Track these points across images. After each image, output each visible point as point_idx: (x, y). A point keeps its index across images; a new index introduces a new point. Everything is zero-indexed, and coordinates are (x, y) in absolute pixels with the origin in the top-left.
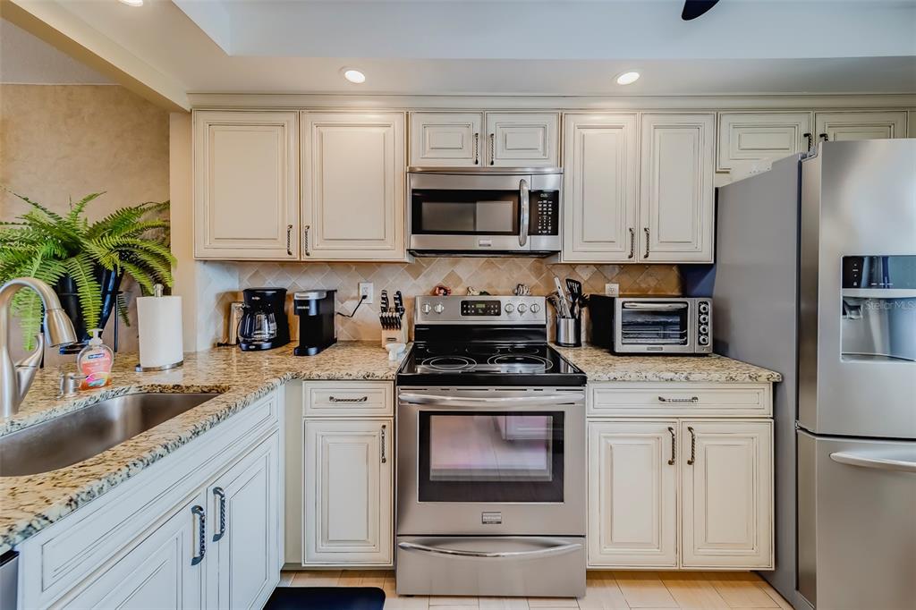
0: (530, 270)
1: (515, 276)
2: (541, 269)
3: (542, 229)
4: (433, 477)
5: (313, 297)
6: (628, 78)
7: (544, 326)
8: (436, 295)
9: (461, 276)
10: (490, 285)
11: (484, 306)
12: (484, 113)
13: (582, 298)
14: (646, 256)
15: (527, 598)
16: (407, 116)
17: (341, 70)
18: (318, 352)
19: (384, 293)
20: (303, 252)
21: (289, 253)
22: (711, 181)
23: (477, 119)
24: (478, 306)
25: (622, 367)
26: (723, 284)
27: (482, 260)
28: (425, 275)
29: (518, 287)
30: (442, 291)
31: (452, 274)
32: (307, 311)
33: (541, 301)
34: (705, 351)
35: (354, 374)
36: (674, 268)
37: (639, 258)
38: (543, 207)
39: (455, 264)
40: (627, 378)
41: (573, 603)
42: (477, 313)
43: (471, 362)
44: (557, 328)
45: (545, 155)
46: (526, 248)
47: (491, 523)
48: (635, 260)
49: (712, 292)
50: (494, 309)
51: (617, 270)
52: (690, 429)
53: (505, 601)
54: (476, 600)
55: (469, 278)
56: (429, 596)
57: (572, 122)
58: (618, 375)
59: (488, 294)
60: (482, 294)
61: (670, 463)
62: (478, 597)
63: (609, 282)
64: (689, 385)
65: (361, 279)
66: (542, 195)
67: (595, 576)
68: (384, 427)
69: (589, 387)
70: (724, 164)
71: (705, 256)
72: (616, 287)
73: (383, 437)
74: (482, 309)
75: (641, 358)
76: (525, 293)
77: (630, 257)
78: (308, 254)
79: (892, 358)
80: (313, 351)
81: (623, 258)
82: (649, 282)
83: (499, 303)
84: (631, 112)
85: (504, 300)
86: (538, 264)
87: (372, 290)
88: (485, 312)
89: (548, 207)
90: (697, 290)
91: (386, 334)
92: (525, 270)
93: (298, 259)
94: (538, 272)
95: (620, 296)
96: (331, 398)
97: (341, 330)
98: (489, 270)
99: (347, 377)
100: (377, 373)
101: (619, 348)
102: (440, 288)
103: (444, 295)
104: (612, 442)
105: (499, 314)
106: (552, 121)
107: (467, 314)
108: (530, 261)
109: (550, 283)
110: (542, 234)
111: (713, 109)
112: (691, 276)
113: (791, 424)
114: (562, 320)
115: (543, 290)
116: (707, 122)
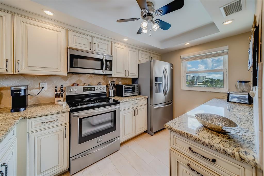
0: (102, 79)
1: (98, 80)
2: (105, 78)
3: (108, 69)
4: (83, 136)
5: (23, 88)
6: (126, 40)
7: (106, 93)
8: (74, 86)
9: (82, 80)
10: (91, 83)
11: (90, 88)
12: (92, 37)
13: (115, 85)
14: (128, 76)
15: (108, 156)
16: (67, 31)
17: (43, 9)
18: (25, 109)
19: (56, 86)
20: (17, 71)
21: (7, 71)
22: (138, 63)
23: (90, 38)
24: (88, 88)
25: (125, 99)
26: (140, 82)
27: (89, 76)
28: (69, 80)
29: (99, 83)
30: (76, 85)
31: (79, 80)
32: (20, 94)
33: (105, 86)
34: (137, 94)
35: (54, 112)
36: (131, 79)
37: (127, 77)
38: (108, 64)
39: (80, 76)
40: (127, 101)
41: (118, 151)
42: (88, 91)
43: (91, 104)
44: (109, 92)
45: (108, 51)
46: (104, 73)
47: (100, 142)
48: (126, 77)
49: (138, 83)
50: (93, 89)
51: (121, 79)
52: (137, 109)
53: (103, 160)
54: (95, 163)
55: (85, 81)
56: (81, 170)
57: (114, 45)
58: (126, 101)
59: (91, 85)
60: (89, 85)
61: (134, 116)
62: (96, 162)
63: (120, 81)
64: (137, 100)
65: (40, 81)
66: (108, 61)
67: (122, 144)
68: (65, 127)
69: (121, 104)
70: (140, 60)
71: (137, 77)
72: (121, 83)
73: (65, 130)
74: (89, 89)
75: (127, 97)
76: (101, 84)
77: (125, 76)
78: (19, 72)
79: (160, 92)
80: (22, 109)
81: (124, 76)
82: (127, 81)
83: (94, 87)
84: (125, 46)
85: (96, 87)
86: (104, 77)
87: (46, 85)
88: (91, 90)
89: (109, 64)
90: (136, 82)
91: (56, 99)
92: (101, 79)
93: (12, 73)
94: (104, 79)
95: (124, 85)
96: (42, 123)
97: (30, 101)
98: (91, 79)
99: (51, 114)
100: (63, 110)
101: (124, 95)
102: (75, 84)
103: (77, 86)
104: (124, 115)
105: (94, 90)
106: (110, 44)
107: (85, 91)
108: (102, 76)
109: (107, 82)
110: (108, 70)
111: (138, 49)
112: (134, 80)
113: (149, 104)
114: (111, 91)
115: (105, 83)
116: (137, 51)
